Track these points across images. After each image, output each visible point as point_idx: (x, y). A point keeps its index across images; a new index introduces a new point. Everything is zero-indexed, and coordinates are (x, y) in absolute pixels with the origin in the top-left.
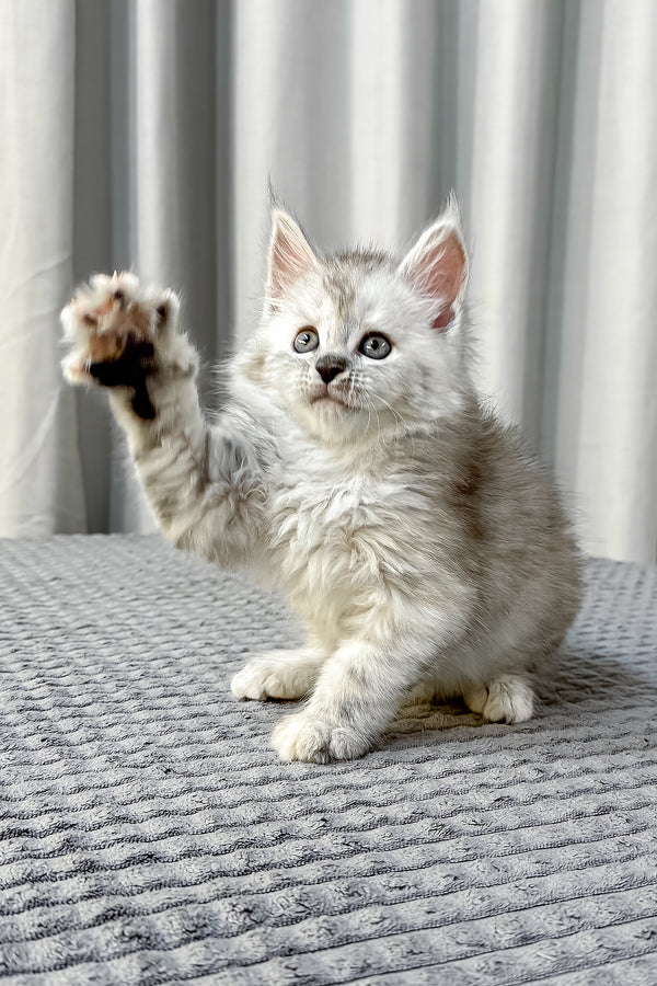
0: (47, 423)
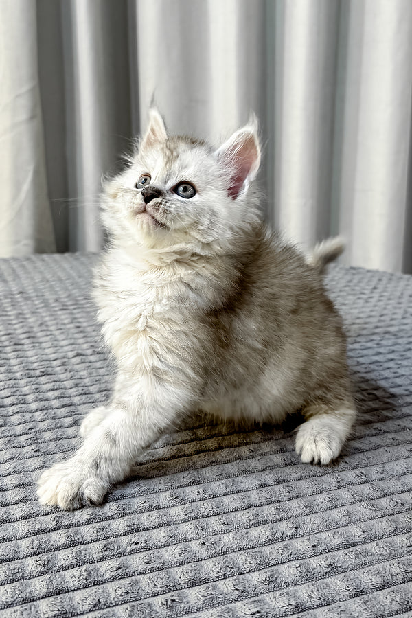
0: (26, 186)
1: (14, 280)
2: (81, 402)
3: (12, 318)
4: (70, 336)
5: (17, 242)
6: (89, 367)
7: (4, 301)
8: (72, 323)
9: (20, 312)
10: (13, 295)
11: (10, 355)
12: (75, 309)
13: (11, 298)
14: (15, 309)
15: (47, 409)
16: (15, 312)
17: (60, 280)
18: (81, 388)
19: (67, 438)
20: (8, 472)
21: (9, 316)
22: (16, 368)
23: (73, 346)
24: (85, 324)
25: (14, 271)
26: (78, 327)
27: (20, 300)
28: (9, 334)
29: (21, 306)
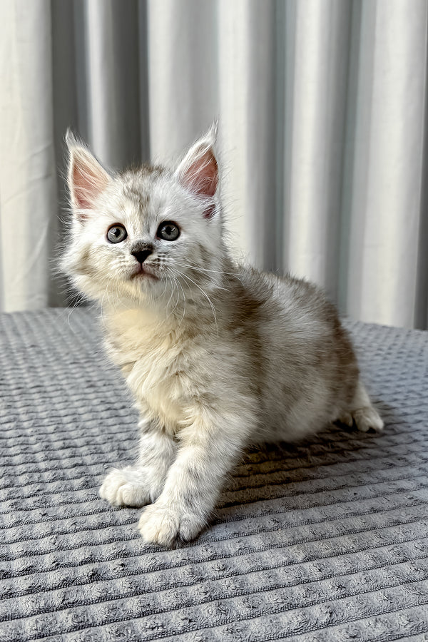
0: (41, 242)
1: (27, 333)
2: (93, 461)
3: (24, 371)
4: (80, 391)
5: (31, 296)
6: (101, 423)
7: (16, 355)
8: (83, 377)
9: (31, 365)
10: (26, 348)
11: (20, 410)
12: (86, 362)
13: (24, 352)
14: (26, 362)
15: (57, 468)
16: (27, 365)
17: (71, 334)
18: (93, 447)
19: (77, 502)
20: (15, 538)
21: (20, 369)
22: (25, 424)
23: (84, 401)
24: (95, 379)
25: (27, 325)
26: (89, 381)
27: (31, 353)
28: (19, 388)
29: (33, 359)
